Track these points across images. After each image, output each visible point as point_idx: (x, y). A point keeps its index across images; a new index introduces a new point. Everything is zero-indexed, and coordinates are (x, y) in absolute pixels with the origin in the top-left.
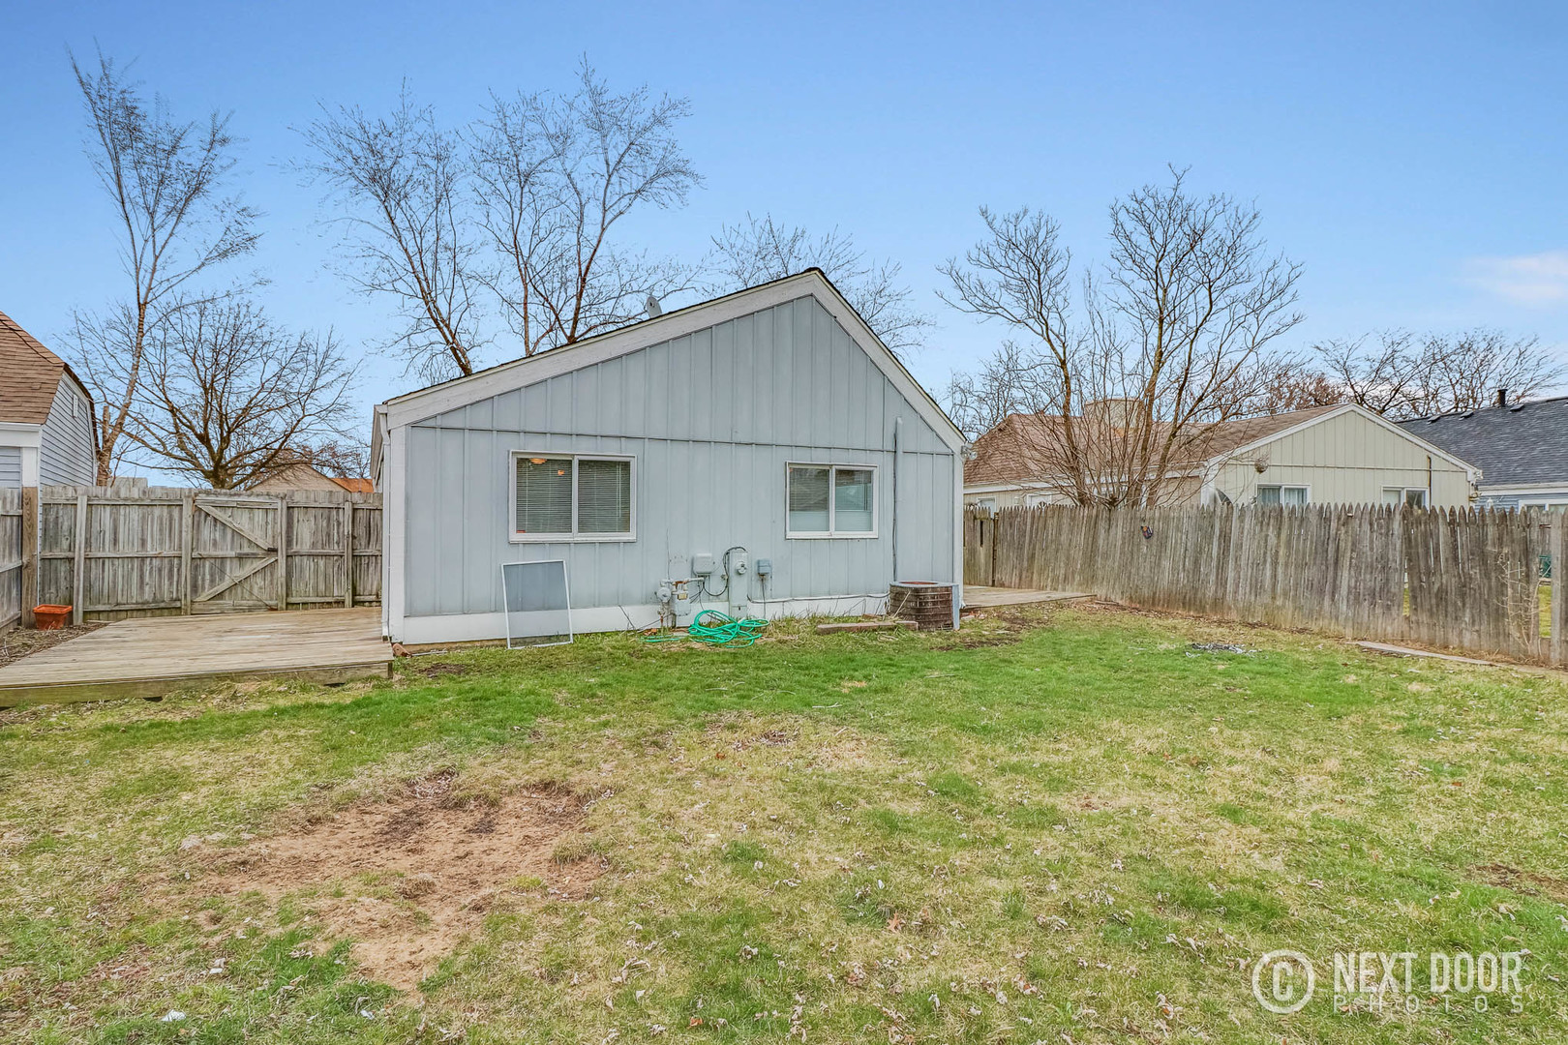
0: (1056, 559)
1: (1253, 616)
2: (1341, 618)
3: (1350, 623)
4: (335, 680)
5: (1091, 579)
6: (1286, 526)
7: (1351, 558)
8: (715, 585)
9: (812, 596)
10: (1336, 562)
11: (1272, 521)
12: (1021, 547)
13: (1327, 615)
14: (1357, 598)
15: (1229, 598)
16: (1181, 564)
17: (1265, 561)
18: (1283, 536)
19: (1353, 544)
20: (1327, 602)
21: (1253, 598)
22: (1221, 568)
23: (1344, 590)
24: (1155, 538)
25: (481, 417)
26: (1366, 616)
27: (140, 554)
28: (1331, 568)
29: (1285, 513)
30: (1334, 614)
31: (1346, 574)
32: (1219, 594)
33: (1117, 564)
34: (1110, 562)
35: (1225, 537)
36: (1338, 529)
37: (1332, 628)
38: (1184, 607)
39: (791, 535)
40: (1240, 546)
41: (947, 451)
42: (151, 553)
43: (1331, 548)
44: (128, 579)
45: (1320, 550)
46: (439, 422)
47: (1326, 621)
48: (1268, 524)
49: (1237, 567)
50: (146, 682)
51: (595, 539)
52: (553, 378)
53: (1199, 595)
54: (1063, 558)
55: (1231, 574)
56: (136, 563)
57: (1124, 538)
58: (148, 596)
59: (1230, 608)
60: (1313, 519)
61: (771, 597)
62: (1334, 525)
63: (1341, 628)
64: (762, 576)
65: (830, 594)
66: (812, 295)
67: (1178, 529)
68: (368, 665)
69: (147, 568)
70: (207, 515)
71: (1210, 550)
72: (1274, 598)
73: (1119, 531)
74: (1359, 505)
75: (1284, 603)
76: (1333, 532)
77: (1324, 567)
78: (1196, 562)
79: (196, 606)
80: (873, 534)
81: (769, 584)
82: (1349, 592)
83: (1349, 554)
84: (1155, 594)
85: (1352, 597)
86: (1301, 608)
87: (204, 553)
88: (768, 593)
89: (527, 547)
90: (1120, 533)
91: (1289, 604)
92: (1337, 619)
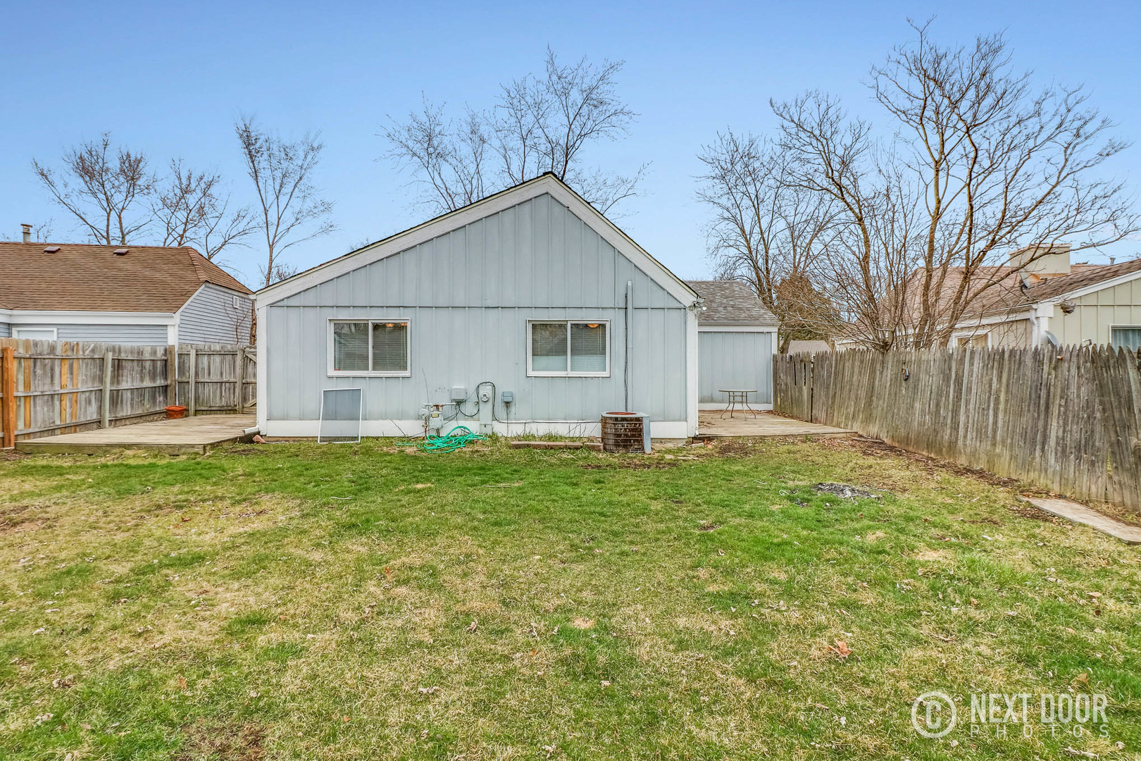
0: (849, 398)
1: (978, 463)
2: (1050, 471)
3: (1058, 479)
4: (176, 453)
5: (869, 419)
6: (1007, 370)
7: (1060, 405)
8: (469, 408)
9: (550, 420)
10: (1047, 407)
11: (996, 364)
12: (828, 388)
13: (1038, 467)
14: (1064, 451)
15: (960, 443)
16: (927, 405)
17: (989, 406)
18: (1004, 380)
19: (1062, 391)
20: (1038, 453)
21: (978, 444)
22: (955, 412)
23: (1052, 442)
24: (911, 380)
25: (310, 299)
26: (1072, 470)
27: (221, 381)
28: (1042, 417)
29: (1007, 355)
30: (1043, 465)
31: (1055, 424)
32: (953, 439)
33: (885, 405)
34: (881, 402)
35: (959, 382)
36: (1049, 374)
37: (1042, 480)
38: (928, 448)
39: (531, 373)
40: (969, 390)
41: (679, 305)
42: (225, 380)
43: (1043, 394)
44: (214, 393)
45: (1033, 396)
46: (285, 303)
47: (1037, 473)
48: (993, 367)
49: (967, 410)
50: (88, 446)
51: (382, 375)
52: (354, 271)
53: (939, 438)
54: (854, 398)
55: (962, 418)
56: (219, 385)
57: (891, 380)
58: (224, 403)
59: (961, 453)
60: (1029, 361)
61: (515, 419)
62: (1046, 368)
63: (1049, 482)
64: (507, 404)
65: (566, 419)
66: (547, 193)
67: (927, 372)
68: (193, 446)
69: (224, 388)
70: (251, 360)
71: (948, 393)
72: (994, 445)
73: (889, 374)
74: (1068, 346)
75: (1002, 450)
76: (1045, 376)
77: (1036, 415)
78: (938, 405)
79: (245, 409)
80: (606, 374)
81: (513, 409)
82: (1057, 443)
83: (1057, 402)
84: (908, 434)
85: (1059, 449)
86: (1016, 458)
87: (249, 380)
88: (512, 415)
89: (339, 380)
90: (889, 375)
91: (1007, 454)
92: (1046, 471)
